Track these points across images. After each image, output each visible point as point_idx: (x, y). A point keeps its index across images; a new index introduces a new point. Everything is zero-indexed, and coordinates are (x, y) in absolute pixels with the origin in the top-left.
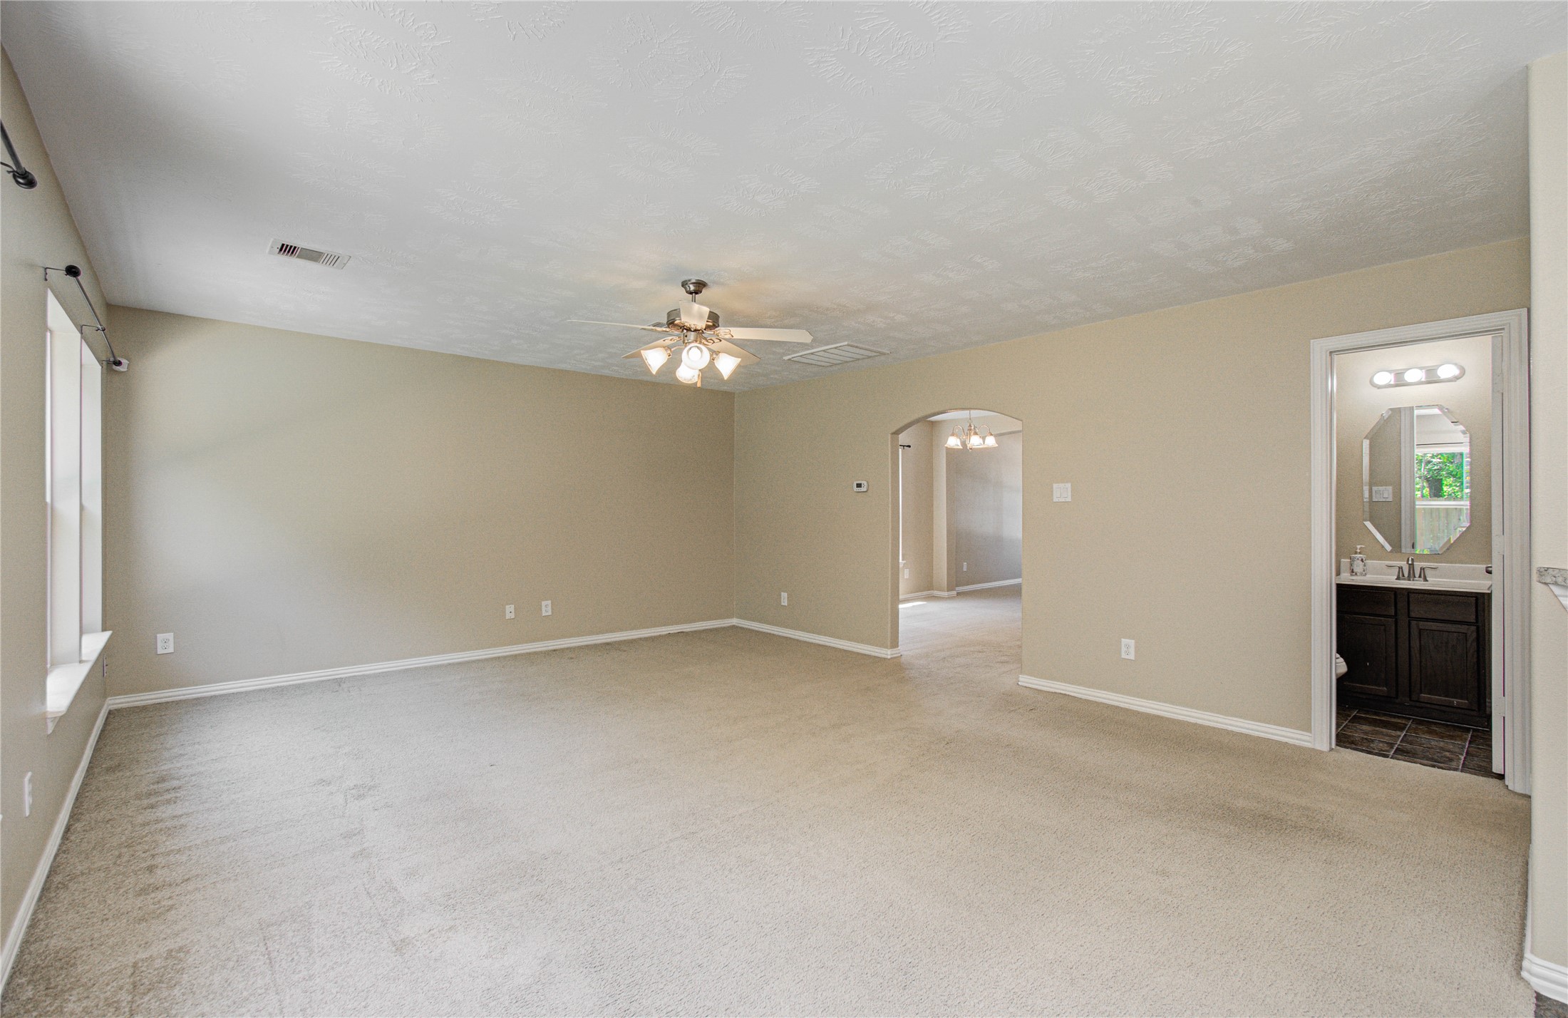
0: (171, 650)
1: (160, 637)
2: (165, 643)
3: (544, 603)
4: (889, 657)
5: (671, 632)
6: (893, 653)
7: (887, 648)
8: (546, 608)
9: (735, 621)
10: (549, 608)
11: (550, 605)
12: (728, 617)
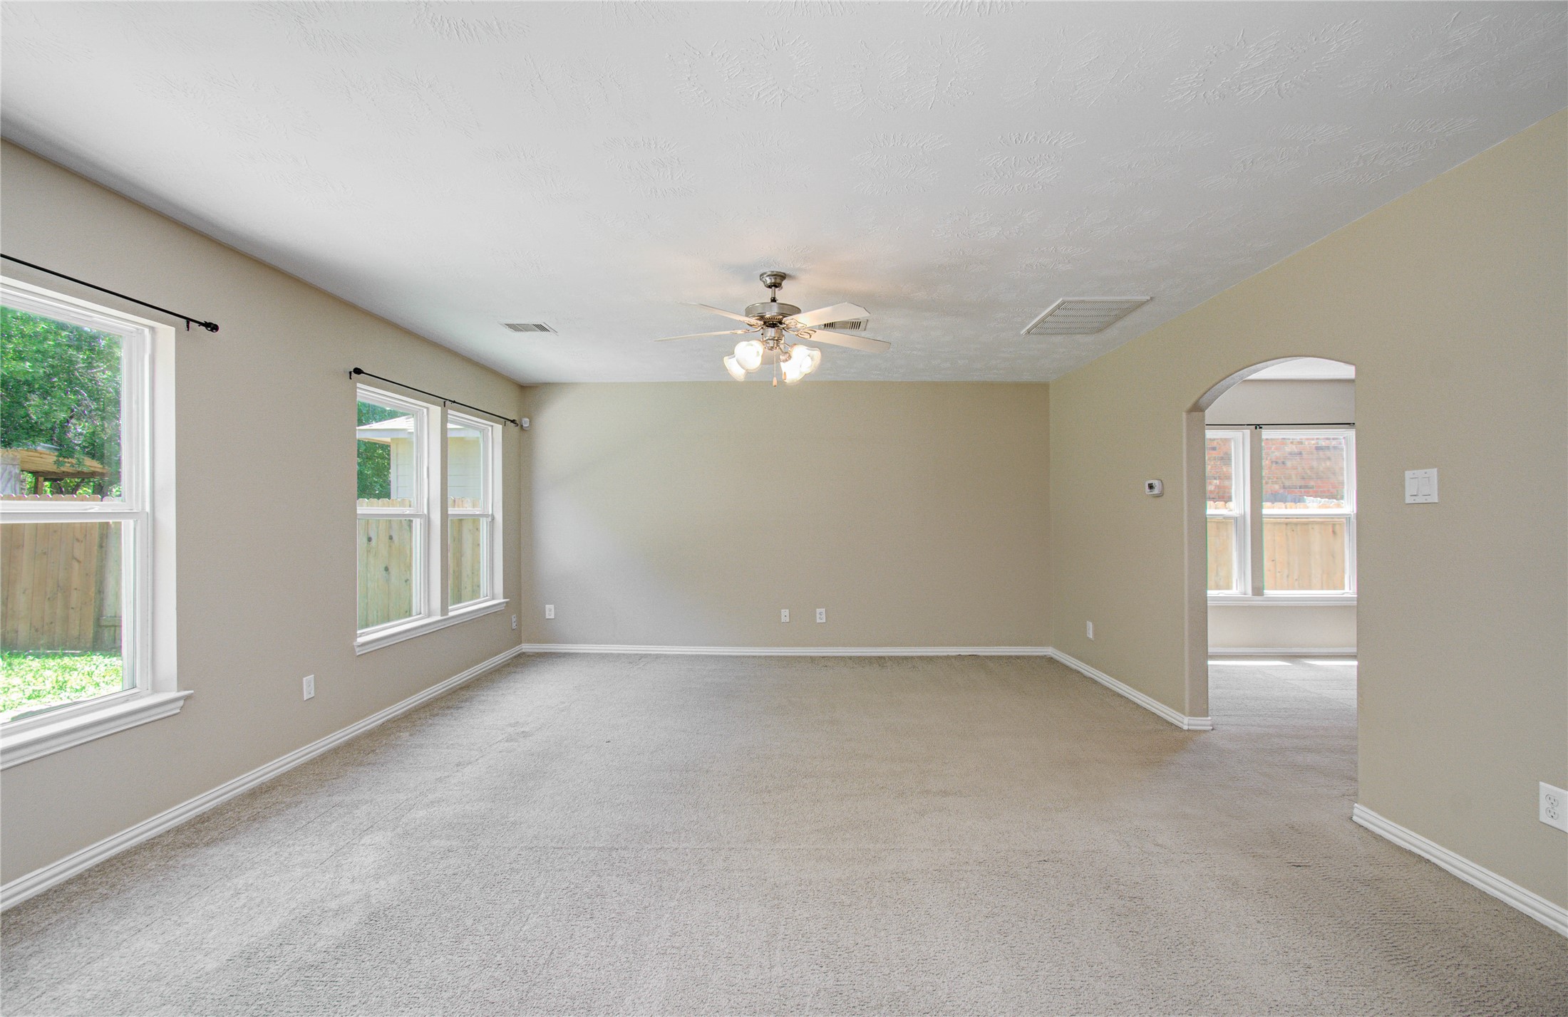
0: (552, 617)
1: (548, 606)
2: (550, 611)
3: (818, 611)
4: (1186, 727)
5: (962, 654)
6: (1192, 722)
7: (1184, 714)
8: (821, 616)
9: (1049, 651)
10: (824, 616)
11: (824, 612)
12: (1041, 644)
